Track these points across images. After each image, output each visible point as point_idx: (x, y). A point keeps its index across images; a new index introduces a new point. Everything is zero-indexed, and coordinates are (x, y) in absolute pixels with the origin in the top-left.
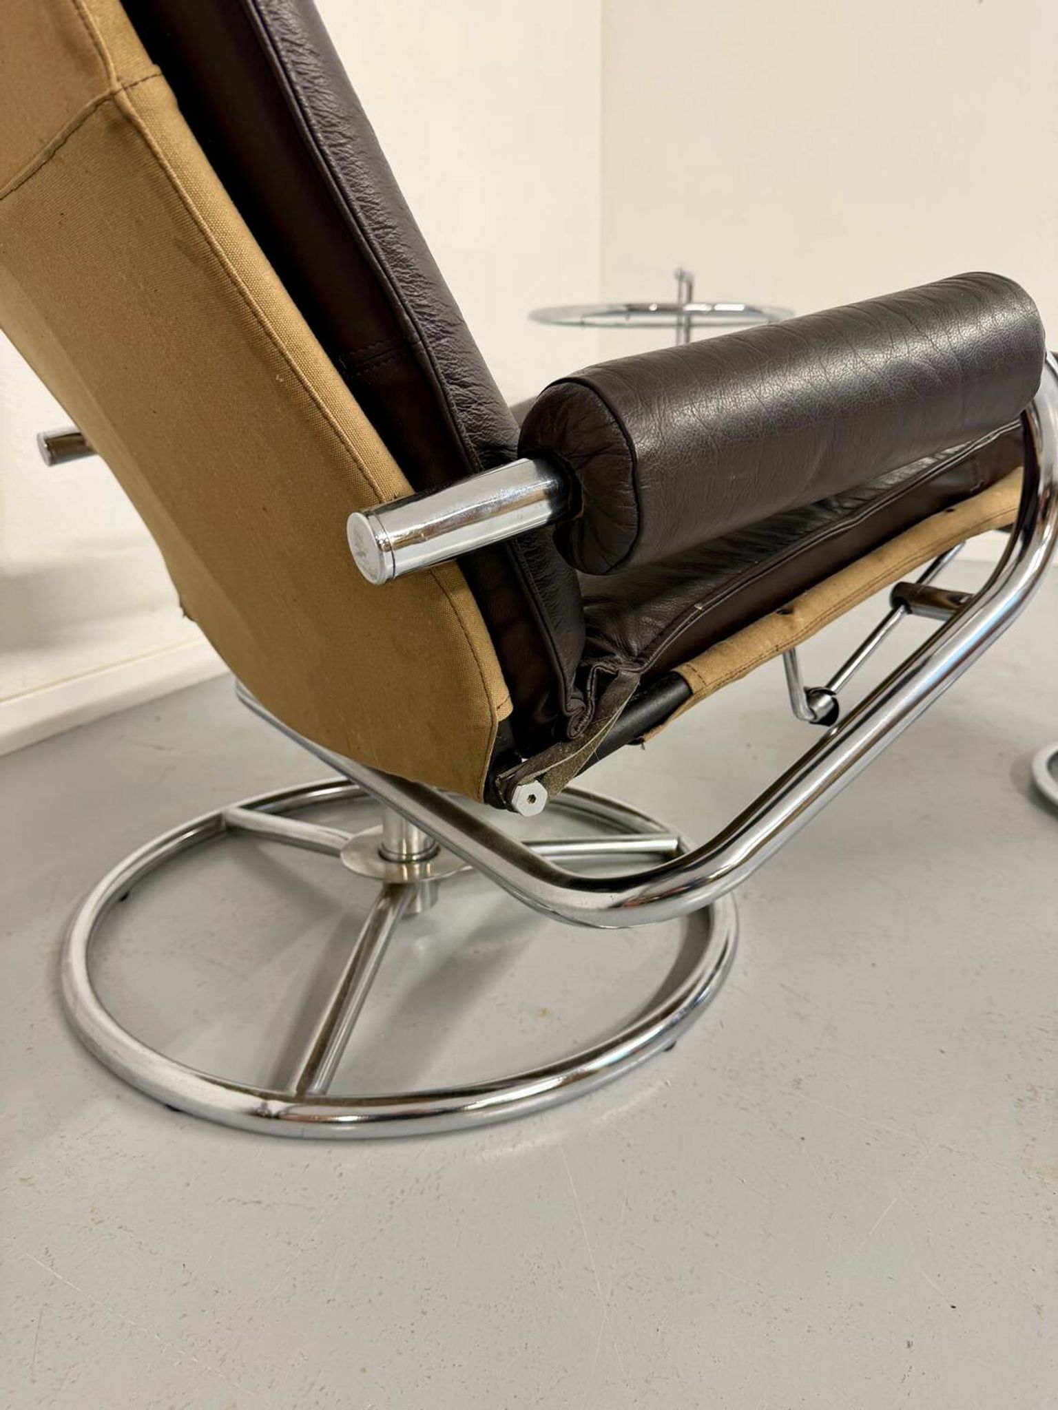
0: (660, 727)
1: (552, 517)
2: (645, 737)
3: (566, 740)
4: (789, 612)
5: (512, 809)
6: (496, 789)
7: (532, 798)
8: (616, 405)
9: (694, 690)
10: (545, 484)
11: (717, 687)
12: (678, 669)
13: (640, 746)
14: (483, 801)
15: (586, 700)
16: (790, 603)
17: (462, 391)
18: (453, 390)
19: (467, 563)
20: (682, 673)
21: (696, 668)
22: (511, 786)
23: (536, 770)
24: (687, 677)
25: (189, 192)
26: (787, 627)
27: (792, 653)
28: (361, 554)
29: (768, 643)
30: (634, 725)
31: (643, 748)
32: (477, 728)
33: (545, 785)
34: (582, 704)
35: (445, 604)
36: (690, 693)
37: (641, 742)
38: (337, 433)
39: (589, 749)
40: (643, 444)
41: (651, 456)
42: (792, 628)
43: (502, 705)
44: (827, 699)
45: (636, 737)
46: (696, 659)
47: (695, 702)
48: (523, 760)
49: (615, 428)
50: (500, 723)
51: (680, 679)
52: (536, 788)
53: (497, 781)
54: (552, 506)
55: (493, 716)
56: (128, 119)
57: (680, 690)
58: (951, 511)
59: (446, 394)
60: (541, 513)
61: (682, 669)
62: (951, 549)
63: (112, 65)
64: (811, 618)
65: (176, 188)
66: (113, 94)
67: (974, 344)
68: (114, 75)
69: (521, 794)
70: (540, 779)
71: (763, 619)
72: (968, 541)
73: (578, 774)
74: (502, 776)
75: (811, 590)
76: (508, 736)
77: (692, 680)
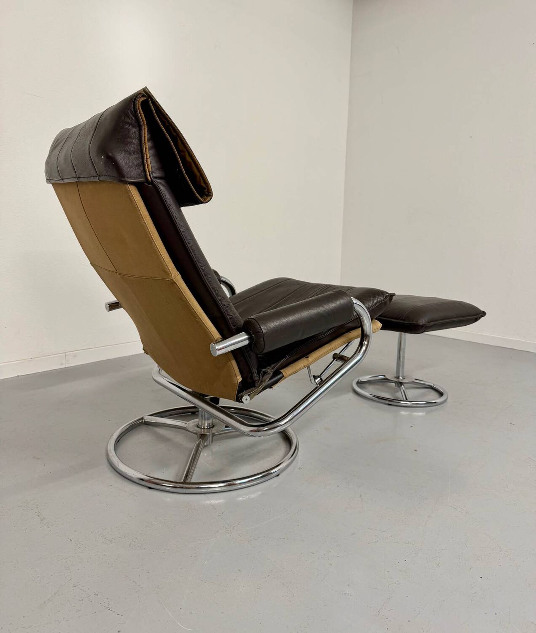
0: (276, 384)
1: (249, 343)
2: (273, 386)
3: (255, 387)
4: (307, 357)
5: (243, 402)
6: (238, 397)
7: (247, 399)
8: (260, 324)
9: (284, 375)
10: (247, 337)
11: (290, 375)
12: (281, 371)
13: (271, 389)
14: (235, 401)
15: (259, 377)
16: (308, 355)
17: (231, 317)
18: (229, 317)
19: (233, 352)
20: (282, 372)
21: (285, 370)
22: (242, 397)
23: (248, 393)
24: (283, 372)
25: (183, 292)
26: (307, 361)
27: (309, 368)
28: (212, 351)
29: (302, 365)
30: (270, 384)
31: (272, 389)
32: (234, 384)
33: (250, 397)
34: (259, 378)
35: (230, 362)
36: (283, 376)
37: (271, 388)
38: (207, 328)
39: (260, 388)
40: (264, 331)
41: (266, 333)
42: (308, 361)
43: (240, 379)
44: (319, 379)
45: (270, 386)
46: (285, 368)
47: (284, 379)
48: (245, 391)
49: (260, 328)
50: (239, 383)
51: (281, 373)
52: (247, 397)
53: (239, 396)
54: (249, 341)
55: (237, 381)
56: (174, 282)
57: (281, 375)
58: (350, 332)
59: (227, 317)
60: (247, 342)
61: (282, 371)
62: (351, 342)
63: (172, 274)
64: (313, 359)
65: (181, 291)
66: (172, 279)
67: (335, 307)
68: (173, 276)
69: (244, 399)
70: (249, 395)
71: (302, 359)
72: (355, 340)
73: (258, 394)
74: (240, 394)
75: (313, 352)
76: (241, 385)
77: (284, 373)
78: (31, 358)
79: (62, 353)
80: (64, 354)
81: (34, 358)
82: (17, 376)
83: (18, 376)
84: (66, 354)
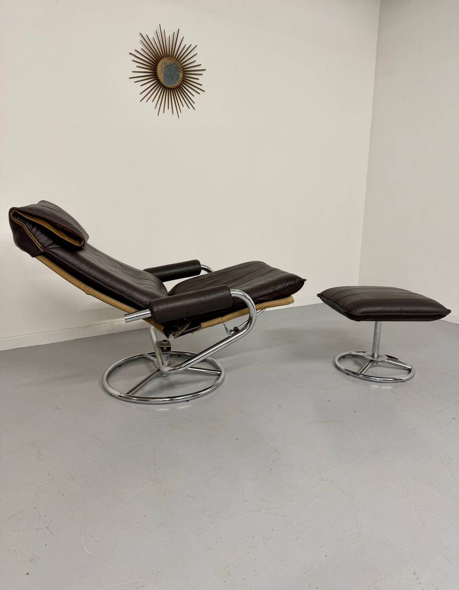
1: (153, 315)
12: (198, 324)
36: (201, 327)
78: (86, 326)
79: (110, 323)
80: (111, 324)
81: (88, 326)
82: (75, 338)
83: (77, 339)
84: (113, 323)
